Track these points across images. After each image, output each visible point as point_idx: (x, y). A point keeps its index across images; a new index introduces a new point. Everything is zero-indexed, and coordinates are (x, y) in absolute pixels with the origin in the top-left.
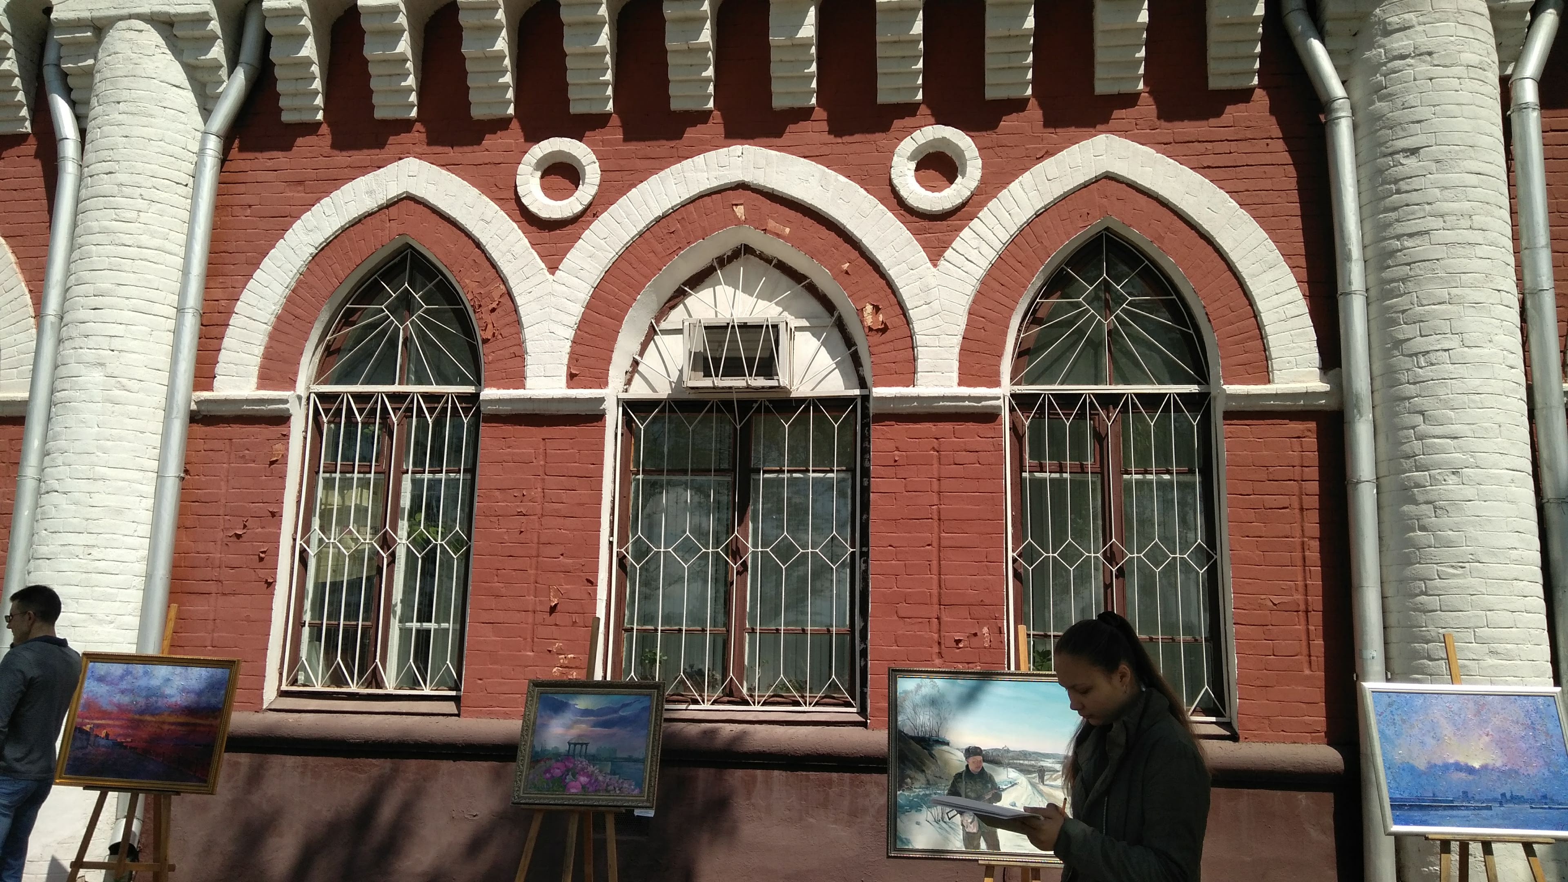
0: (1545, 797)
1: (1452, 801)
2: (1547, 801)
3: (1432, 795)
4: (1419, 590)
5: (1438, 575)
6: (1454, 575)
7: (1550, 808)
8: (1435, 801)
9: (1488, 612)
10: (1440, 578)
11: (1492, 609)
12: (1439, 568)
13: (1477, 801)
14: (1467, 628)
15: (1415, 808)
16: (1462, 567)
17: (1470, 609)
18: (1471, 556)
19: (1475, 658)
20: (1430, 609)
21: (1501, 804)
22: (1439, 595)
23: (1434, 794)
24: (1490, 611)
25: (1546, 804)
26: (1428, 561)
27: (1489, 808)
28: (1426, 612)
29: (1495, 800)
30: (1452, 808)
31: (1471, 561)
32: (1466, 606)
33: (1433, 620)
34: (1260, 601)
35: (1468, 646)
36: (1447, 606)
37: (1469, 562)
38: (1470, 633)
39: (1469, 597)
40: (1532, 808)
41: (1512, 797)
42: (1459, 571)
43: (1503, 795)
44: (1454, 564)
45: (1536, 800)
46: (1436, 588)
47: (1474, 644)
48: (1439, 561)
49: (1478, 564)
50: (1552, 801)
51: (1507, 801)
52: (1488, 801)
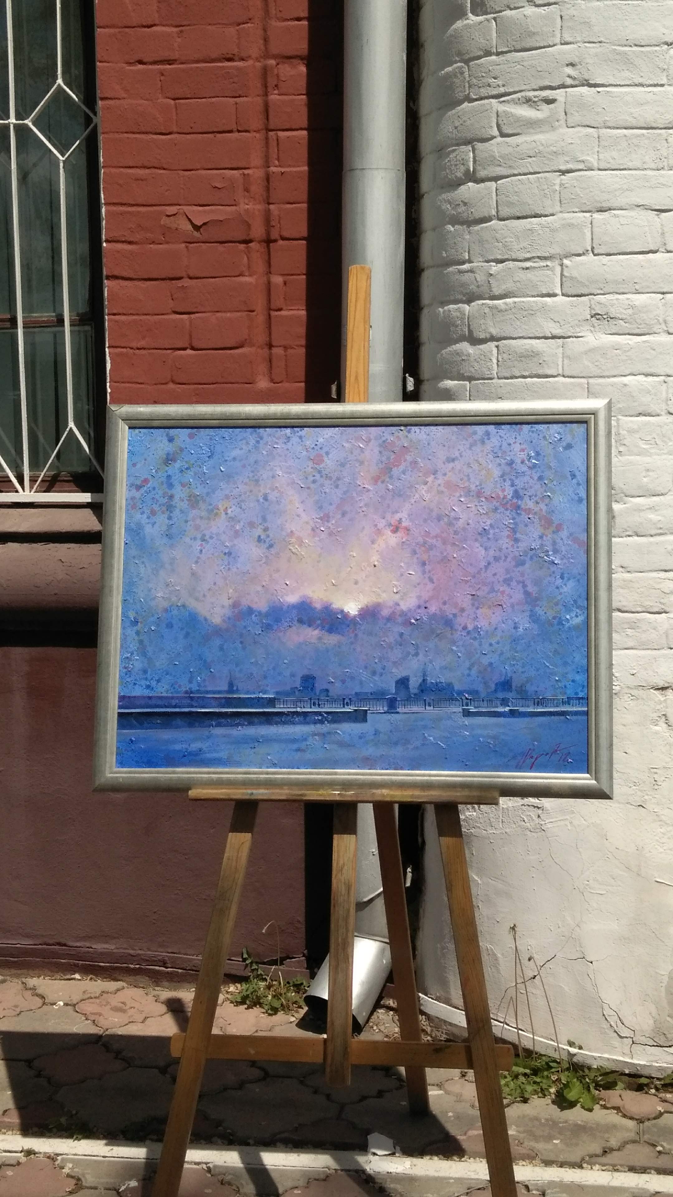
0: (506, 685)
1: (271, 702)
2: (510, 695)
3: (225, 688)
4: (462, 168)
5: (498, 126)
6: (532, 124)
7: (513, 713)
8: (229, 702)
9: (596, 216)
10: (503, 135)
11: (605, 205)
12: (502, 108)
13: (333, 701)
14: (545, 258)
15: (179, 721)
16: (549, 101)
17: (558, 208)
18: (569, 70)
19: (557, 331)
20: (478, 215)
21: (392, 705)
22: (496, 179)
23: (231, 685)
24: (601, 210)
25: (504, 702)
26: (484, 92)
27: (360, 717)
28: (470, 223)
29: (378, 696)
30: (268, 718)
31: (569, 81)
32: (548, 202)
33: (481, 242)
34: (164, 221)
35: (544, 306)
36: (510, 204)
37: (563, 86)
38: (552, 270)
39: (557, 179)
40: (467, 714)
41: (424, 688)
42: (543, 112)
43: (403, 682)
44: (531, 94)
45: (483, 695)
46: (493, 161)
47: (560, 299)
48: (502, 90)
49: (585, 90)
50: (523, 695)
51: (410, 699)
52: (361, 697)
